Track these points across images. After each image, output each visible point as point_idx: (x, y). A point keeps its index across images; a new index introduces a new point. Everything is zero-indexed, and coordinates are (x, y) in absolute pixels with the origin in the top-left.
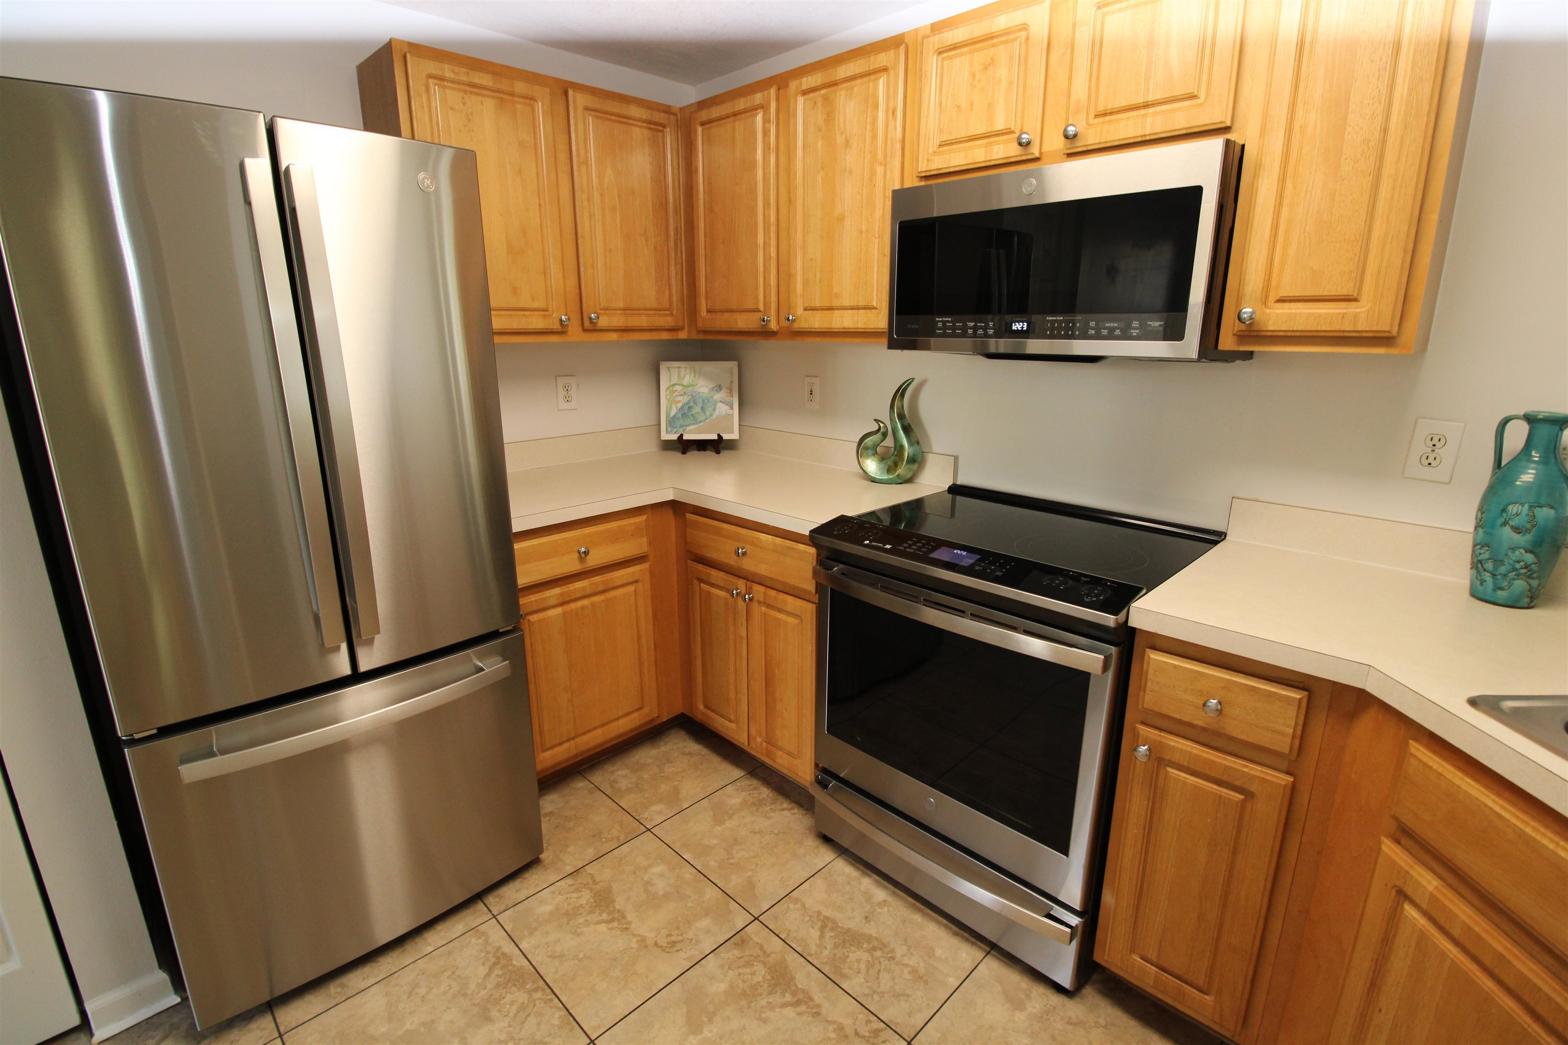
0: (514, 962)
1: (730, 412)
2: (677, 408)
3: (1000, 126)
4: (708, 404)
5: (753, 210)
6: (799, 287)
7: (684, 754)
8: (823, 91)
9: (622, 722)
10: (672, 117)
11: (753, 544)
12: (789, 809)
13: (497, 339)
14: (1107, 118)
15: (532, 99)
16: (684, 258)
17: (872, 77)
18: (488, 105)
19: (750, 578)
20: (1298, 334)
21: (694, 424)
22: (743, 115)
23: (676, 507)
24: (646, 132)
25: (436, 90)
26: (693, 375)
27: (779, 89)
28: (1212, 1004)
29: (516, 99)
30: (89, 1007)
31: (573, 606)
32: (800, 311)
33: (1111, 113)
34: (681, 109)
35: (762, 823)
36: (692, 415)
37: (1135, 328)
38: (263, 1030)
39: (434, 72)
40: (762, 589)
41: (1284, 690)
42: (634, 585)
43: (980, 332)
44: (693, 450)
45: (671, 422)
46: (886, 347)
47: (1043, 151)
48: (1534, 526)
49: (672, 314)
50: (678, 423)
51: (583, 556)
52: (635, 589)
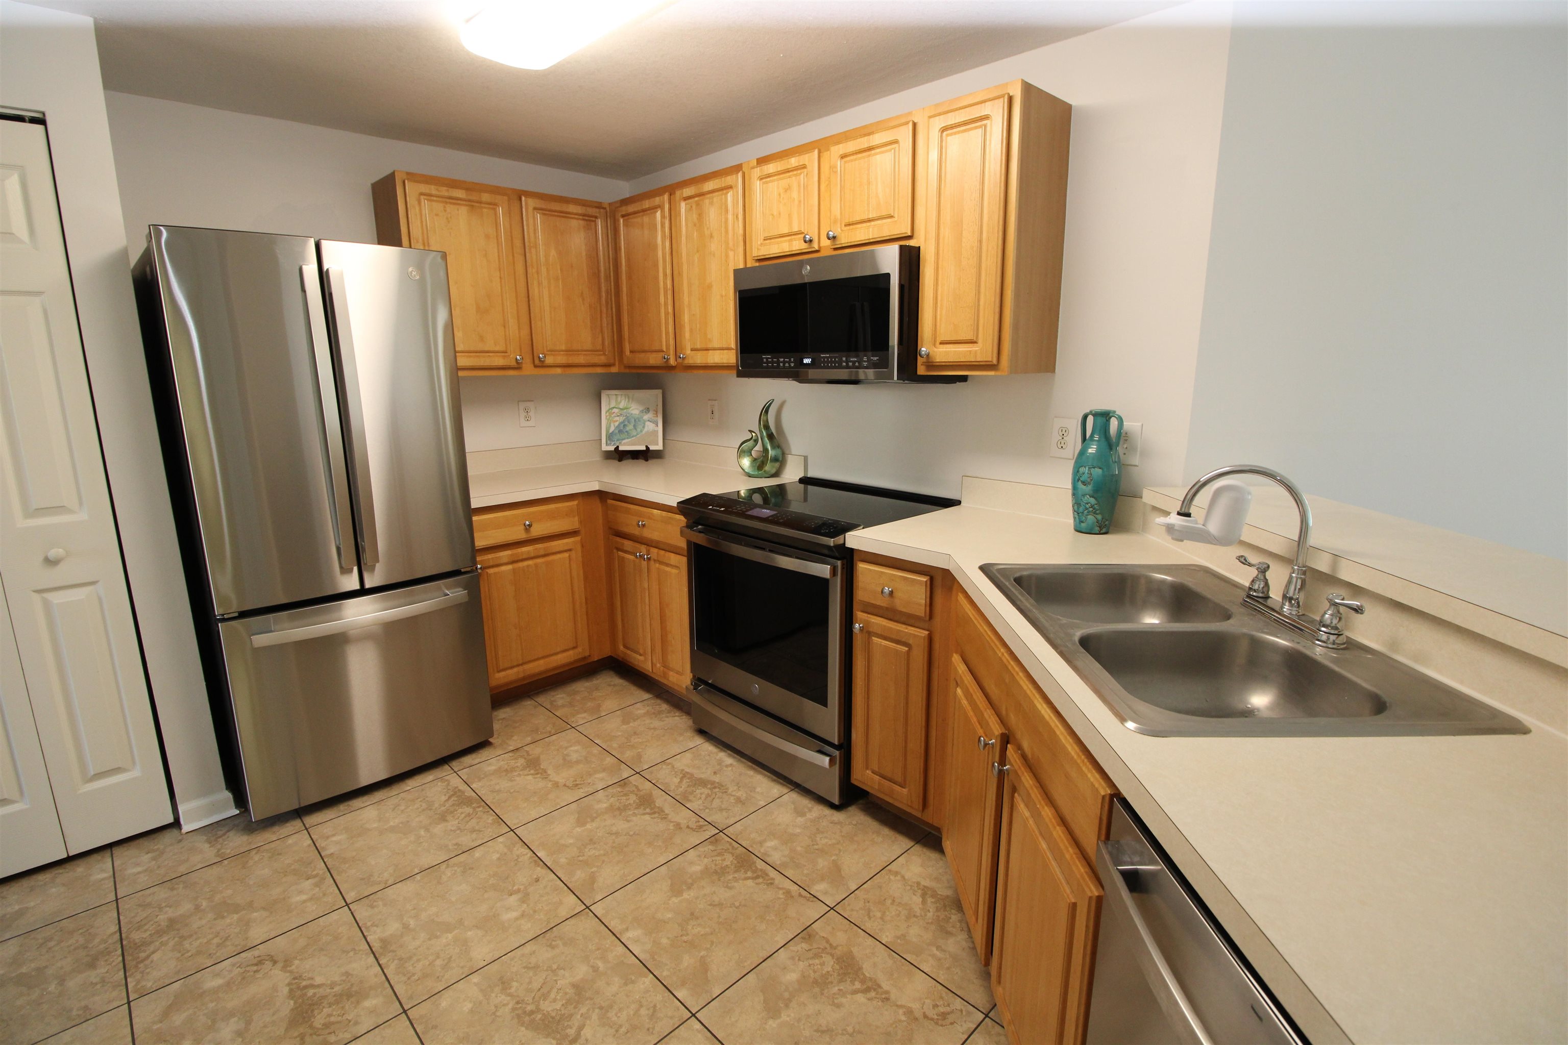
0: (466, 794)
1: (656, 429)
2: (614, 425)
3: (796, 229)
4: (639, 423)
5: (656, 278)
6: (687, 335)
7: (610, 685)
8: (696, 199)
9: (560, 656)
10: (602, 210)
11: (650, 518)
12: (678, 716)
13: (461, 374)
14: (851, 227)
15: (495, 204)
16: (614, 313)
17: (725, 191)
18: (463, 211)
19: (649, 544)
20: (951, 364)
21: (628, 438)
22: (649, 212)
23: (601, 495)
24: (582, 222)
25: (425, 203)
26: (627, 400)
27: (670, 195)
28: (906, 793)
29: (483, 205)
30: (181, 809)
31: (521, 564)
32: (688, 352)
33: (853, 224)
34: (610, 204)
35: (656, 723)
36: (627, 432)
37: (865, 362)
38: (295, 826)
39: (424, 191)
40: (655, 550)
41: (919, 577)
42: (569, 552)
43: (787, 365)
44: (628, 459)
45: (610, 437)
46: (735, 375)
47: (821, 245)
48: (1091, 480)
49: (604, 354)
50: (615, 438)
51: (528, 528)
52: (569, 556)
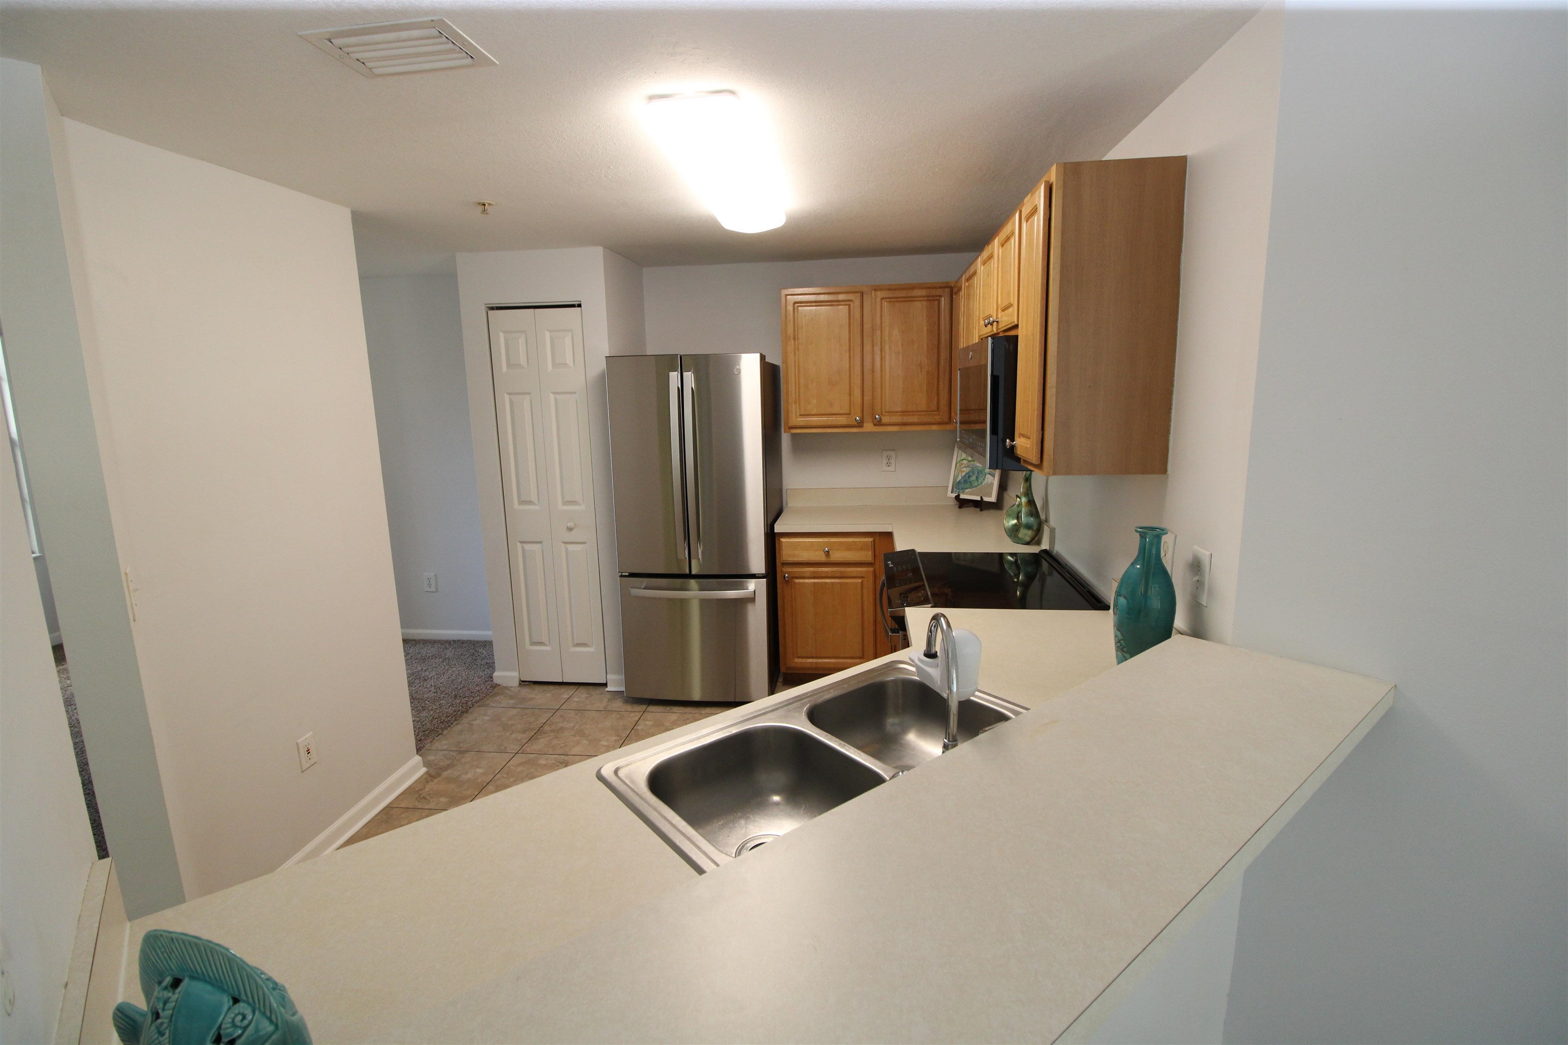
1: (993, 482)
2: (961, 475)
4: (981, 475)
10: (946, 289)
15: (851, 301)
20: (1022, 458)
21: (970, 488)
24: (926, 303)
25: (798, 309)
27: (964, 277)
29: (839, 303)
31: (820, 580)
36: (970, 482)
39: (797, 301)
42: (862, 579)
44: (967, 507)
45: (955, 486)
49: (939, 414)
50: (961, 486)
51: (827, 554)
52: (862, 582)
